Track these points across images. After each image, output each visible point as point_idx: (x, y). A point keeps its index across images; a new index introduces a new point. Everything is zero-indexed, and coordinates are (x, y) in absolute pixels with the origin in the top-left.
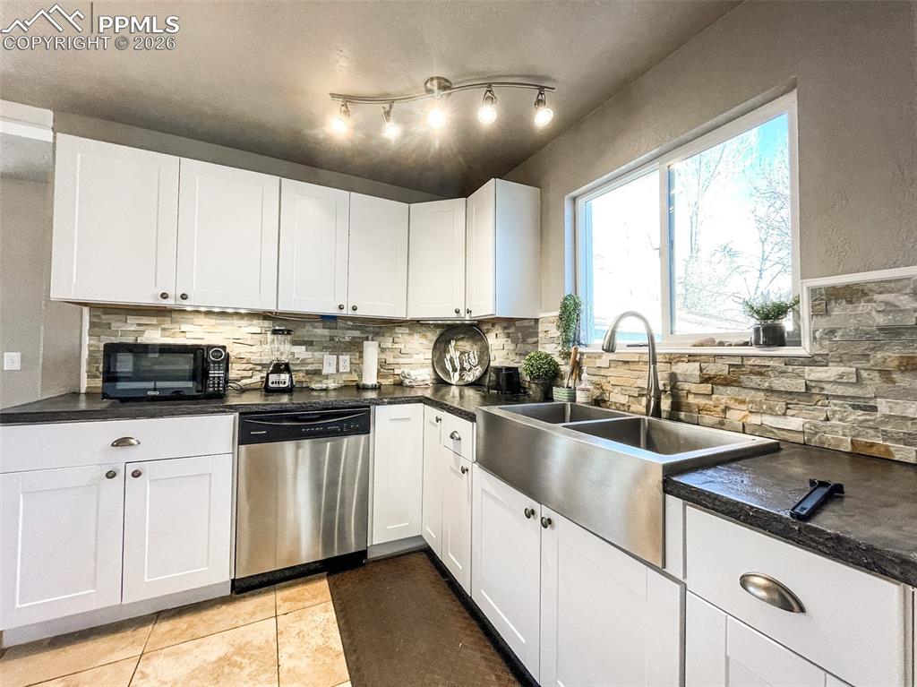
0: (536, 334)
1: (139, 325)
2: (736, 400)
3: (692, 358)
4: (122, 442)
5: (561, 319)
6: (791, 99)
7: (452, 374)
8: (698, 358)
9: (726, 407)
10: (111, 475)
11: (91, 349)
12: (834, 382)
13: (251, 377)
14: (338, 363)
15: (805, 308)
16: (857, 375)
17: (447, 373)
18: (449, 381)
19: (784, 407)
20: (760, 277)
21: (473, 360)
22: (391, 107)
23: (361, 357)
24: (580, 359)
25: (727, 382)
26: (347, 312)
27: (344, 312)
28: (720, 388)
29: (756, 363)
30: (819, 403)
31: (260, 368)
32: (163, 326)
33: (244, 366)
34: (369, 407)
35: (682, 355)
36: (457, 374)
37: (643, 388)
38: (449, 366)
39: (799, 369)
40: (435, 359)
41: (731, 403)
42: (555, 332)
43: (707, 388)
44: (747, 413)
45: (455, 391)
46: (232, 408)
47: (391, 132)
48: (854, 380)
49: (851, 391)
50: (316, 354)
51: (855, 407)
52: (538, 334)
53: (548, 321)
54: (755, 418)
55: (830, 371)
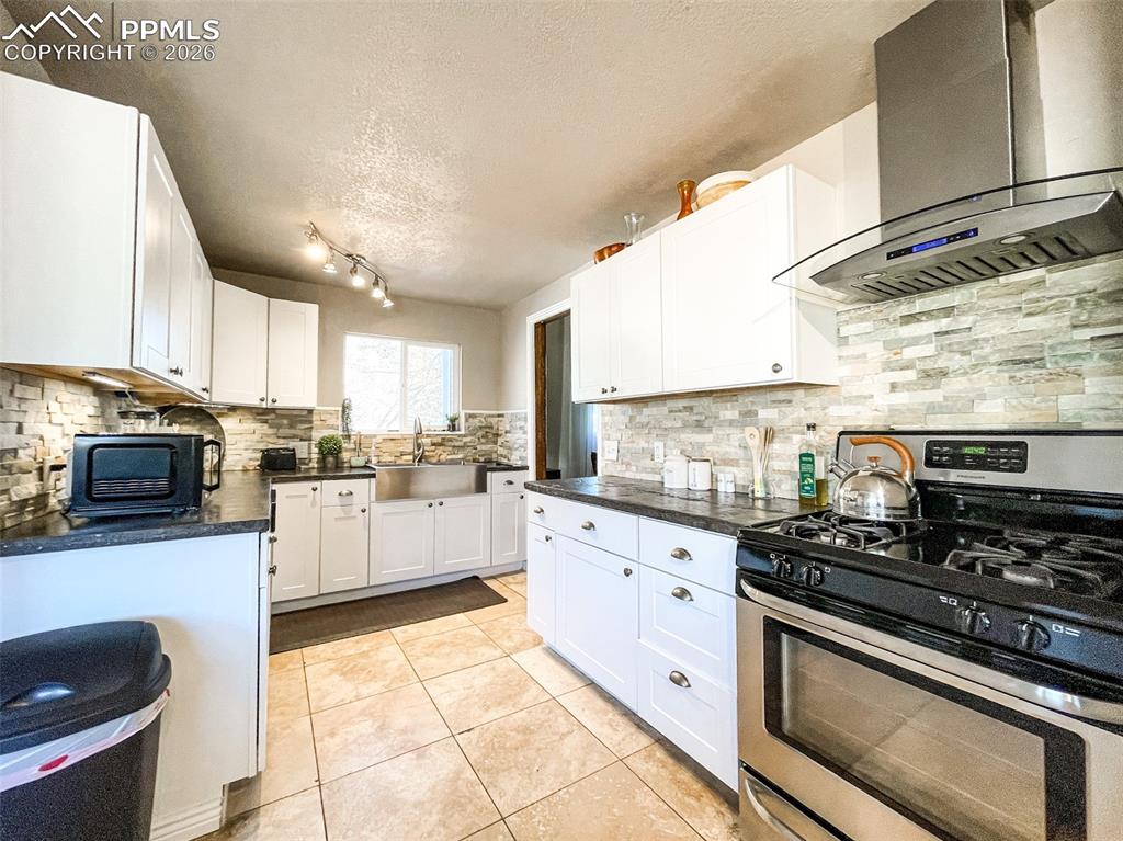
0: (309, 422)
3: (428, 436)
15: (461, 418)
19: (458, 451)
25: (441, 445)
28: (438, 447)
29: (449, 437)
30: (466, 449)
39: (461, 439)
42: (335, 421)
52: (311, 422)
53: (327, 412)
54: (449, 457)
55: (468, 439)
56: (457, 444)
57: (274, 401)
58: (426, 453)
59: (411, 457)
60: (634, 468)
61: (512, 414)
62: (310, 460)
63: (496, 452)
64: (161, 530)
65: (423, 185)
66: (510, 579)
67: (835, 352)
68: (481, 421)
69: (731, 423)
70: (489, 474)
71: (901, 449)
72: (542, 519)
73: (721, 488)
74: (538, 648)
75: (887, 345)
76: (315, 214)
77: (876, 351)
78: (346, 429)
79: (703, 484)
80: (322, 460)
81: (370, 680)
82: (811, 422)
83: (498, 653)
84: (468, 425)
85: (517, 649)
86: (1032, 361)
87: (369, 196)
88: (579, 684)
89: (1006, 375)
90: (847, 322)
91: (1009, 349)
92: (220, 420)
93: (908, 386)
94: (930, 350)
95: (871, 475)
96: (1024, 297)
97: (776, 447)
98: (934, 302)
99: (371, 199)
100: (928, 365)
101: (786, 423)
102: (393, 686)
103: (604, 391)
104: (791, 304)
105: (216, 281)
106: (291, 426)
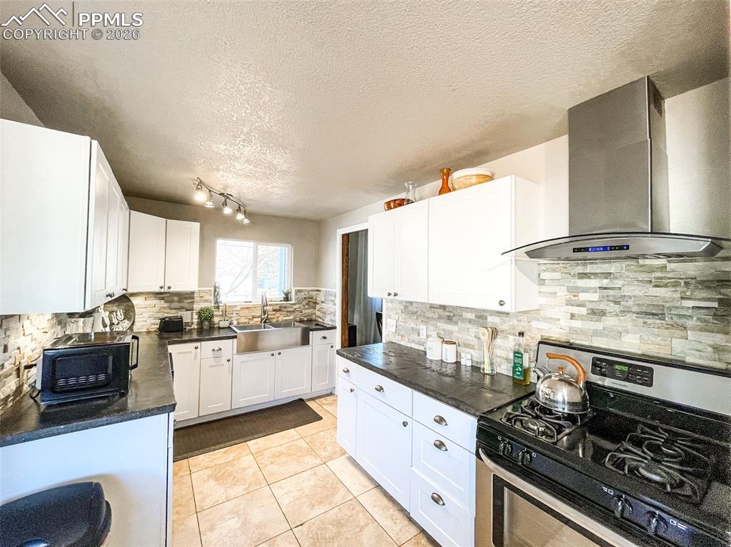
8: (272, 305)
15: (292, 293)
19: (290, 314)
21: (120, 316)
25: (279, 310)
29: (284, 305)
35: (269, 304)
36: (107, 328)
39: (292, 306)
42: (209, 297)
52: (193, 298)
53: (203, 291)
54: (284, 318)
55: (297, 306)
56: (290, 309)
57: (169, 288)
58: (269, 316)
59: (259, 319)
60: (407, 339)
61: (326, 291)
62: (192, 323)
63: (315, 314)
64: (105, 419)
65: (275, 162)
66: (323, 400)
67: (536, 288)
68: (305, 294)
69: (470, 321)
70: (311, 332)
71: (579, 367)
72: (349, 376)
73: (463, 362)
74: (344, 457)
75: (569, 289)
76: (200, 172)
77: (562, 293)
78: (216, 302)
79: (451, 359)
80: (201, 323)
81: (235, 485)
82: (521, 329)
83: (318, 461)
84: (297, 297)
85: (331, 459)
86: (657, 315)
87: (238, 166)
88: (371, 486)
89: (641, 320)
90: (545, 271)
91: (643, 305)
92: (131, 298)
93: (581, 317)
94: (595, 297)
95: (559, 380)
96: (654, 275)
97: (498, 341)
98: (598, 268)
99: (240, 168)
100: (595, 306)
101: (505, 327)
102: (250, 489)
103: (389, 294)
104: (511, 263)
105: (132, 211)
106: (180, 301)
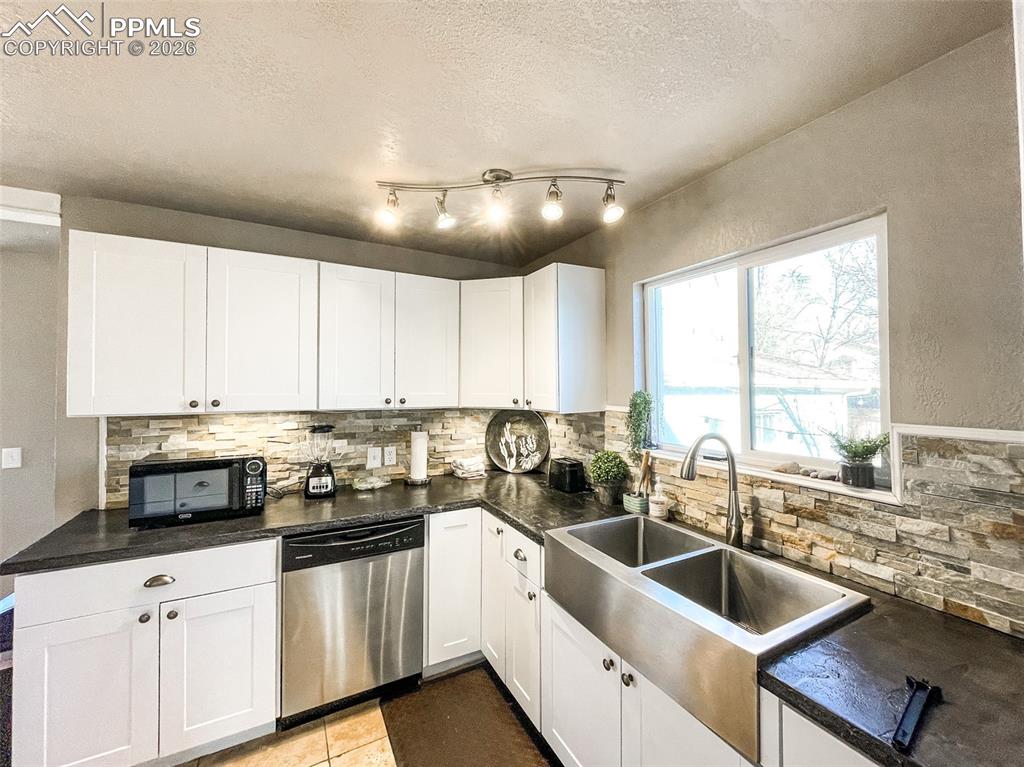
0: (602, 428)
1: (162, 429)
2: (823, 537)
3: (775, 485)
4: (155, 582)
5: (630, 417)
6: (882, 221)
7: (507, 460)
8: (782, 486)
9: (813, 543)
10: (144, 619)
11: (110, 459)
12: (926, 537)
13: (287, 478)
14: (383, 455)
15: (895, 449)
16: (950, 534)
17: (502, 459)
18: (504, 469)
19: (874, 554)
20: (833, 315)
21: (531, 446)
22: (444, 196)
23: (409, 447)
24: (652, 463)
25: (813, 517)
26: (395, 405)
27: (391, 406)
28: (806, 521)
29: (844, 502)
30: (911, 556)
31: (297, 467)
32: (190, 429)
33: (280, 467)
34: (422, 516)
35: (765, 480)
36: (513, 460)
37: (722, 508)
38: (504, 452)
39: (889, 517)
40: (488, 443)
41: (817, 540)
42: (623, 430)
43: (792, 519)
44: (834, 552)
45: (511, 479)
46: (274, 532)
47: (445, 223)
48: (947, 539)
49: (944, 549)
50: (359, 447)
51: (949, 566)
53: (615, 416)
55: (920, 524)
78: (637, 444)
84: (917, 475)
92: (546, 419)
106: (587, 431)
